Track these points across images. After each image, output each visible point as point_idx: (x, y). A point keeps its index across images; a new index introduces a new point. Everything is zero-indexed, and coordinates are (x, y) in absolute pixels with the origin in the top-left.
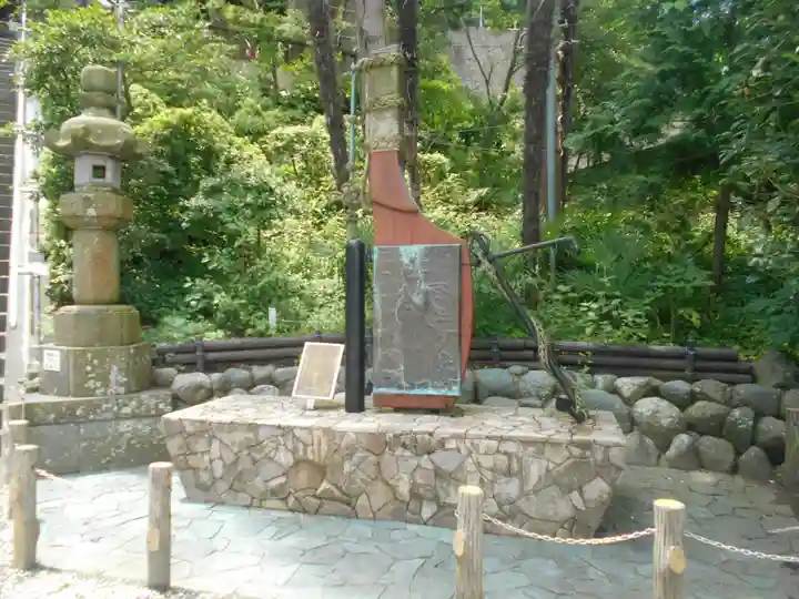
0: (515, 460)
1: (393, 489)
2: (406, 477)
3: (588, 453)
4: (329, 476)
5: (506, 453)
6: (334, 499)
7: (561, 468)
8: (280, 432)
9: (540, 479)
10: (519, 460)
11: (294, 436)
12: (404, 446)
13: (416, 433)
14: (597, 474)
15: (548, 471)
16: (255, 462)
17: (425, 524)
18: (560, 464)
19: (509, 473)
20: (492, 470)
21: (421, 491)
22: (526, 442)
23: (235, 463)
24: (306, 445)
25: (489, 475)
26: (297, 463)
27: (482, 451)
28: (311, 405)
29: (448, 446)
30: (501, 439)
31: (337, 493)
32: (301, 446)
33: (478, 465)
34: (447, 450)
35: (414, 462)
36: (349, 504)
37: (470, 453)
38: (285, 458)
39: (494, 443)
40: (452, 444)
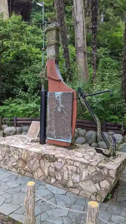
0: (78, 169)
1: (43, 172)
2: (47, 169)
3: (102, 171)
4: (27, 164)
5: (76, 166)
6: (28, 172)
7: (93, 174)
8: (15, 149)
9: (86, 177)
10: (80, 169)
11: (18, 151)
12: (46, 158)
13: (50, 155)
14: (105, 179)
15: (89, 174)
16: (9, 157)
17: (52, 185)
18: (93, 173)
19: (76, 173)
20: (71, 171)
21: (51, 174)
22: (82, 163)
23: (4, 156)
24: (21, 154)
25: (70, 173)
26: (19, 159)
27: (68, 164)
28: (30, 140)
29: (59, 160)
30: (74, 161)
31: (29, 170)
32: (20, 154)
33: (67, 168)
34: (58, 162)
35: (49, 164)
36: (32, 174)
37: (65, 164)
38: (16, 157)
39: (72, 162)
40: (60, 160)
